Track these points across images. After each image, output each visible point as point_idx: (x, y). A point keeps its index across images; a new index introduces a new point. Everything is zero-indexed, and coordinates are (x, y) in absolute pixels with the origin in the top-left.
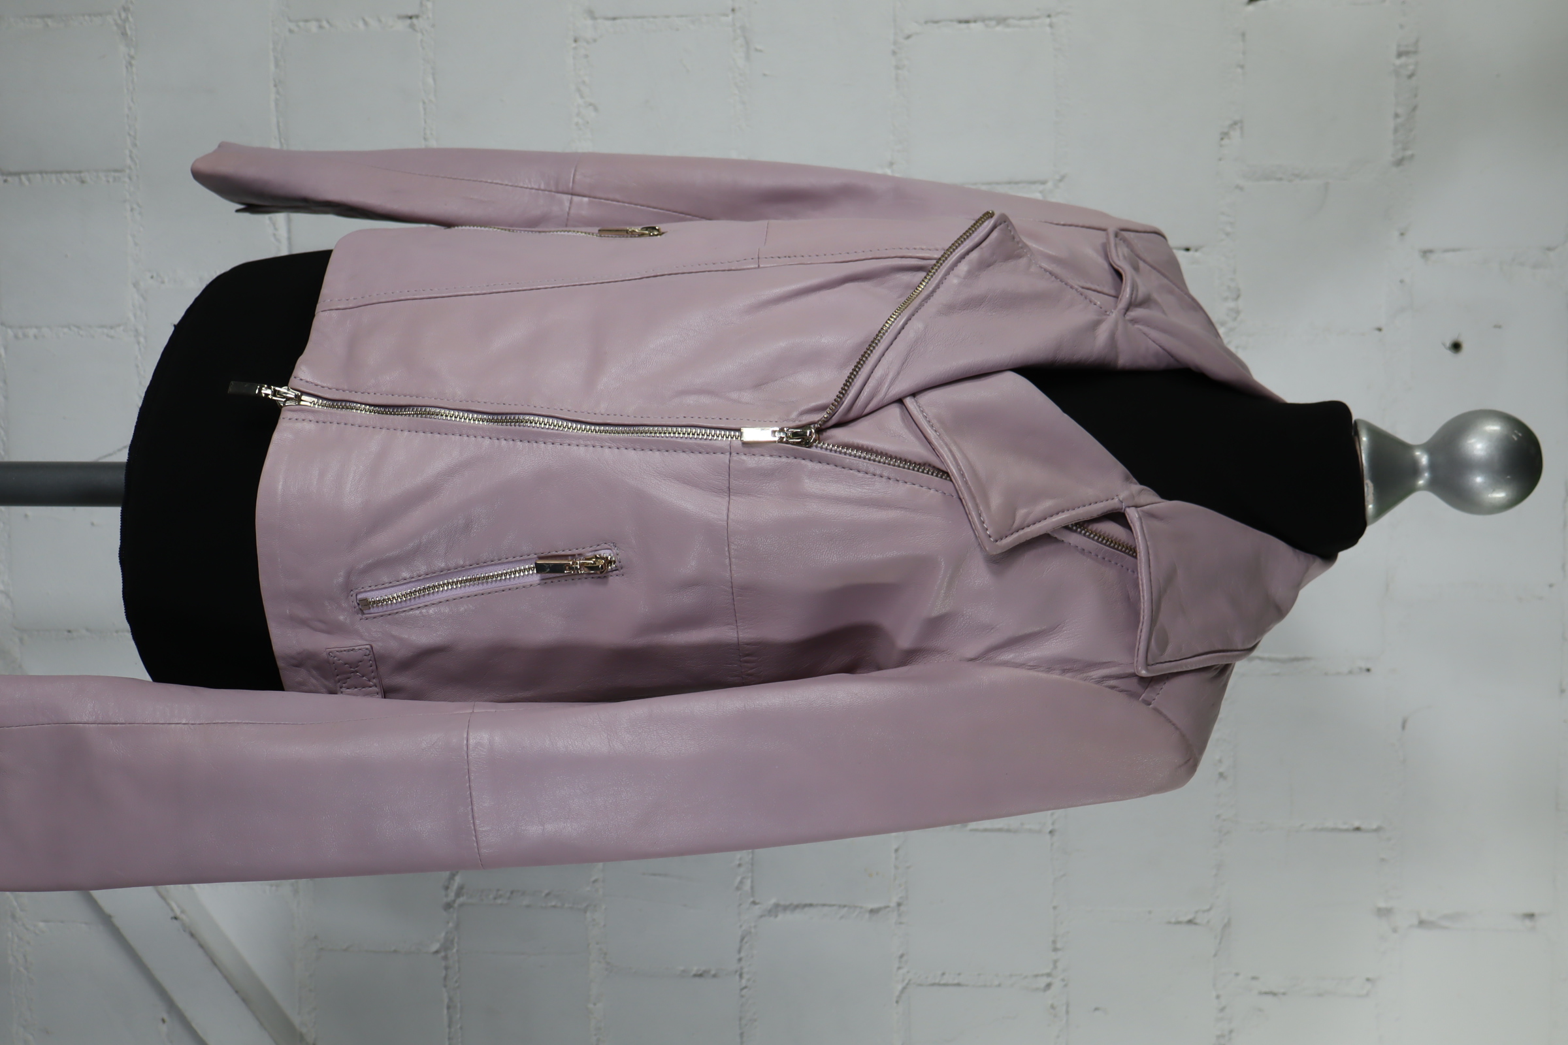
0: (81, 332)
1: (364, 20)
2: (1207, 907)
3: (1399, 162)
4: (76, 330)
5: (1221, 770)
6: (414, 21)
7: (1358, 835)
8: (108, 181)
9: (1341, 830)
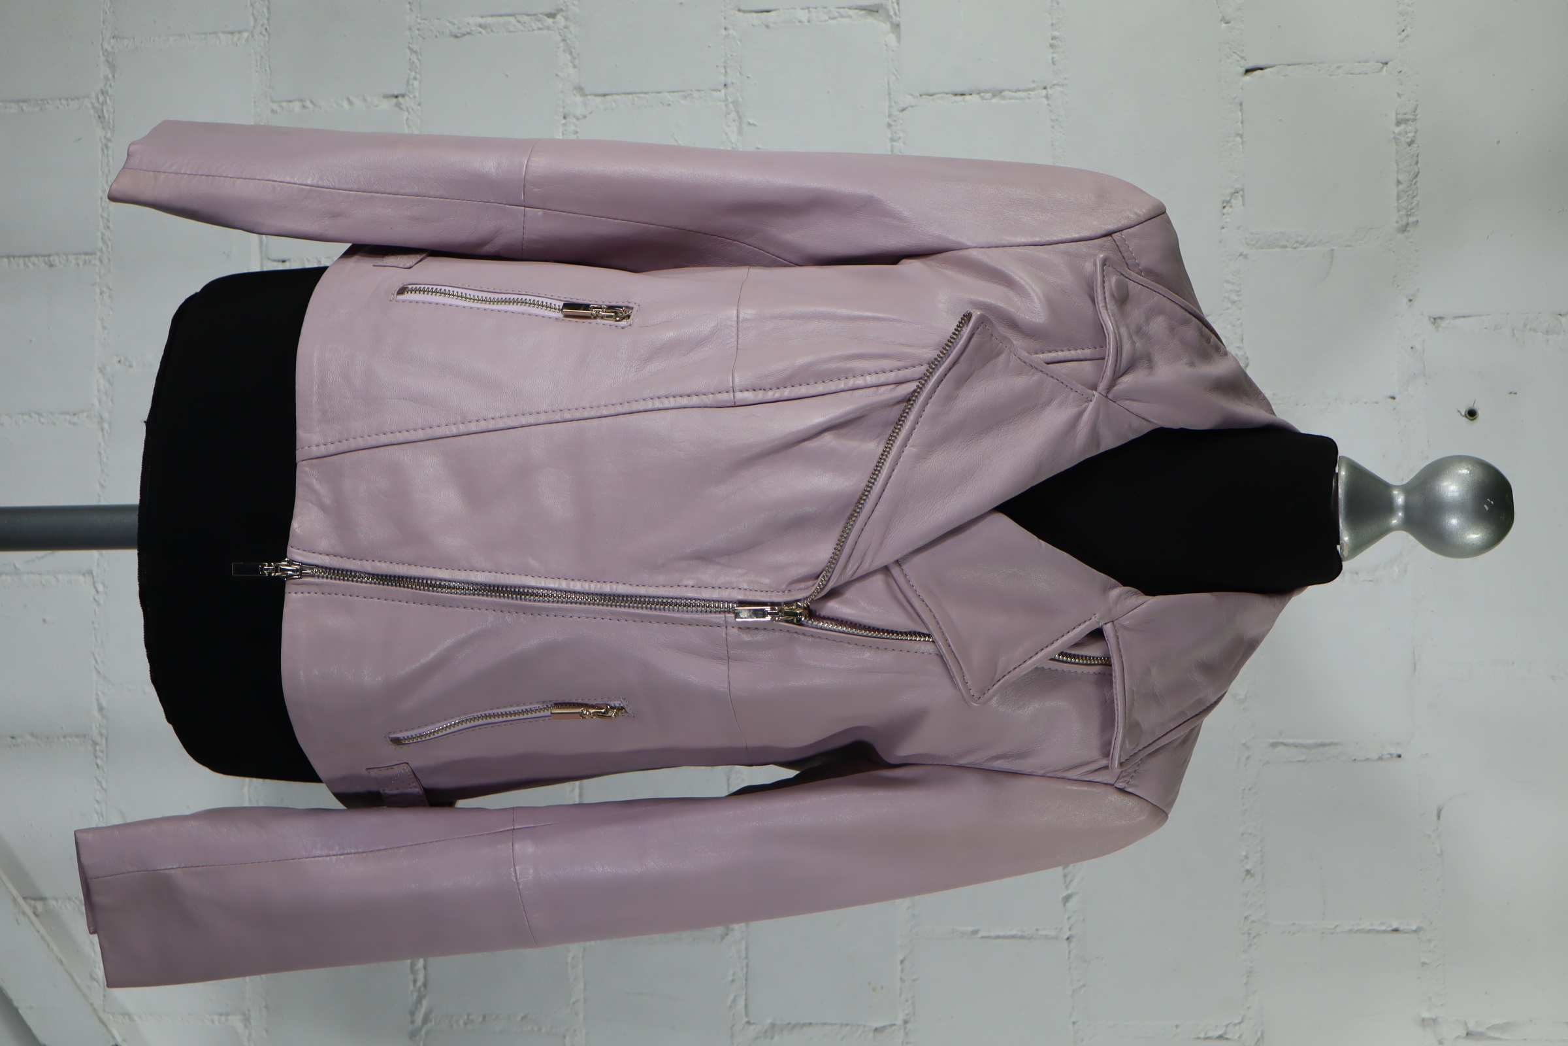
0: (42, 420)
1: (349, 100)
2: (1239, 1020)
3: (1404, 229)
4: (37, 417)
5: (1248, 867)
6: (400, 99)
7: (1397, 935)
8: (78, 265)
9: (1378, 932)
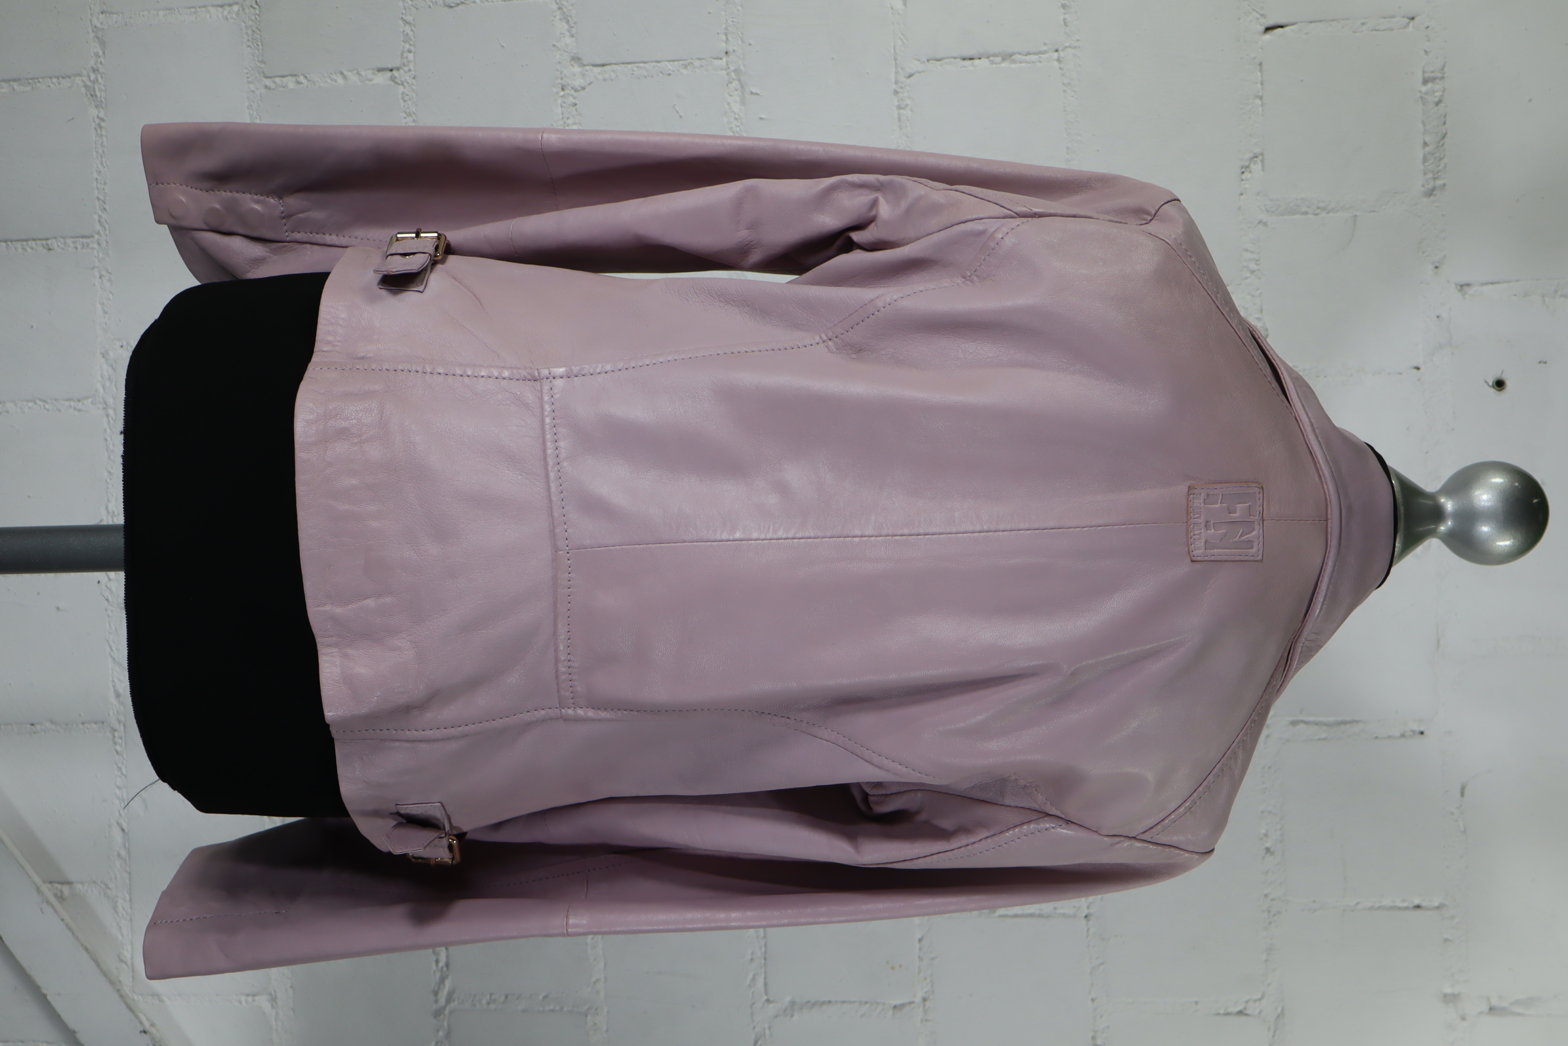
0: (47, 406)
1: (342, 73)
2: (1259, 996)
3: (1430, 193)
4: (42, 404)
5: (1268, 845)
6: (395, 73)
7: (1419, 912)
8: (76, 248)
9: (1400, 908)
